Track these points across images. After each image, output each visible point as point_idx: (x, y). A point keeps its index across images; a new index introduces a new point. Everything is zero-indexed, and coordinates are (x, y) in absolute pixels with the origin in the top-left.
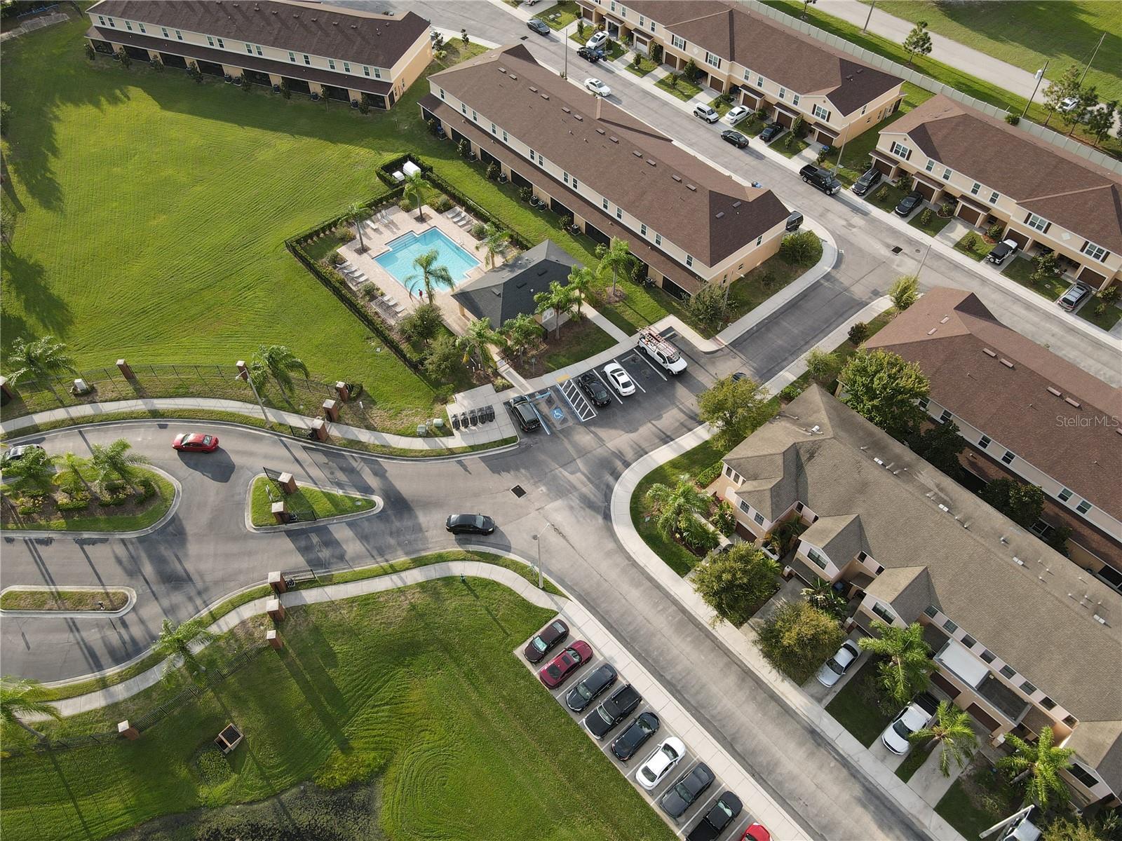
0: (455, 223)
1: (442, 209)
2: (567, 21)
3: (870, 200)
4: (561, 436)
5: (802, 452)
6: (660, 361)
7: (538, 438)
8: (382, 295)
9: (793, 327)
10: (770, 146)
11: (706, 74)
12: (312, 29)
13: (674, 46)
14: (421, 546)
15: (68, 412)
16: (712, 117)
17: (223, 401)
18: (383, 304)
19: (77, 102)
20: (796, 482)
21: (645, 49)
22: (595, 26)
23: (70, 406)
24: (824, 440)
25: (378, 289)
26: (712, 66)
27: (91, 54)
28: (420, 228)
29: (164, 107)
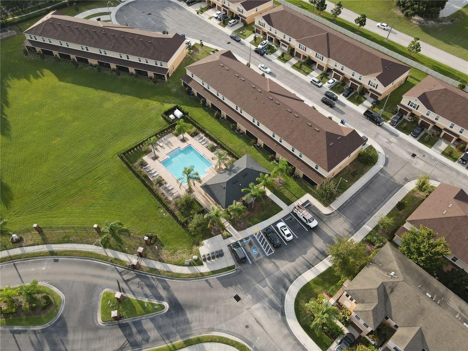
0: (200, 142)
1: (194, 135)
2: (248, 35)
3: (398, 128)
4: (257, 264)
5: (387, 288)
6: (305, 221)
7: (245, 266)
8: (166, 183)
9: (368, 199)
10: (348, 99)
11: (316, 63)
12: (130, 43)
13: (300, 49)
14: (188, 333)
15: (8, 253)
16: (320, 84)
17: (86, 245)
18: (166, 188)
19: (19, 78)
20: (385, 304)
21: (286, 49)
22: (262, 37)
23: (10, 249)
24: (398, 282)
25: (163, 180)
26: (319, 59)
27: (26, 53)
28: (183, 145)
29: (61, 80)
